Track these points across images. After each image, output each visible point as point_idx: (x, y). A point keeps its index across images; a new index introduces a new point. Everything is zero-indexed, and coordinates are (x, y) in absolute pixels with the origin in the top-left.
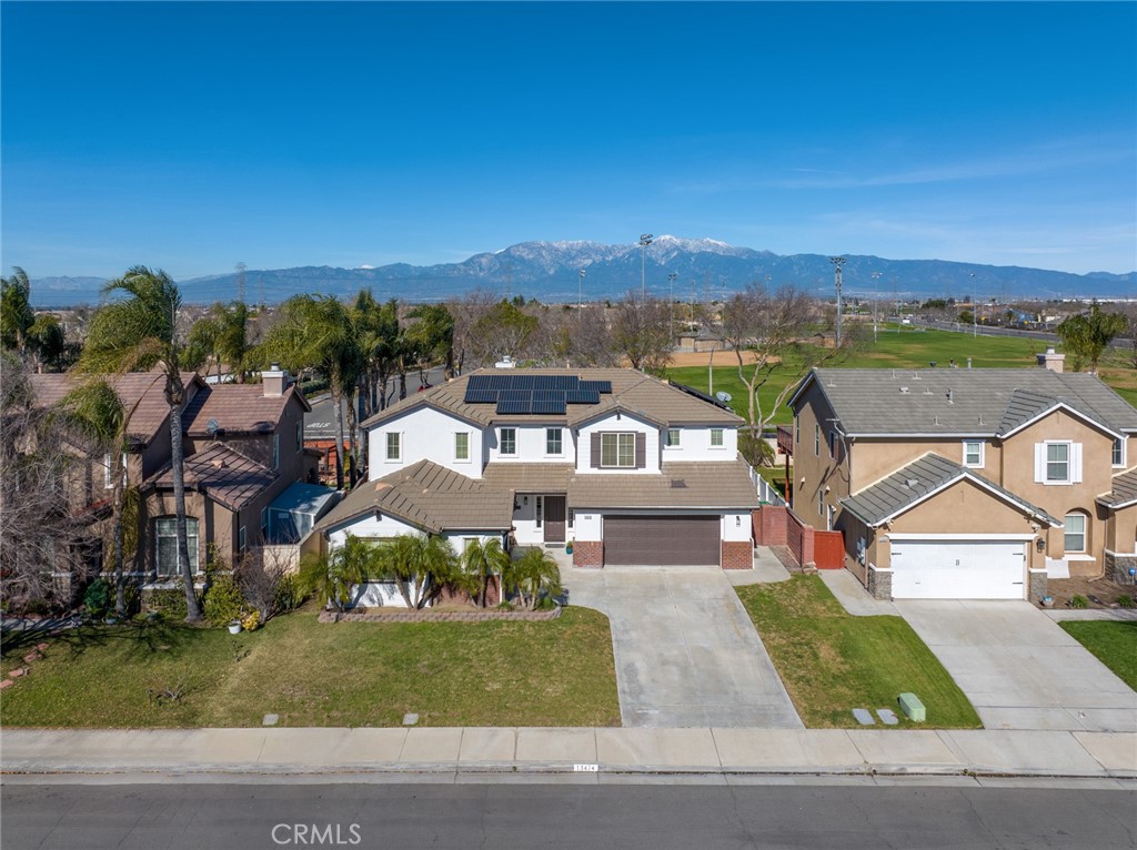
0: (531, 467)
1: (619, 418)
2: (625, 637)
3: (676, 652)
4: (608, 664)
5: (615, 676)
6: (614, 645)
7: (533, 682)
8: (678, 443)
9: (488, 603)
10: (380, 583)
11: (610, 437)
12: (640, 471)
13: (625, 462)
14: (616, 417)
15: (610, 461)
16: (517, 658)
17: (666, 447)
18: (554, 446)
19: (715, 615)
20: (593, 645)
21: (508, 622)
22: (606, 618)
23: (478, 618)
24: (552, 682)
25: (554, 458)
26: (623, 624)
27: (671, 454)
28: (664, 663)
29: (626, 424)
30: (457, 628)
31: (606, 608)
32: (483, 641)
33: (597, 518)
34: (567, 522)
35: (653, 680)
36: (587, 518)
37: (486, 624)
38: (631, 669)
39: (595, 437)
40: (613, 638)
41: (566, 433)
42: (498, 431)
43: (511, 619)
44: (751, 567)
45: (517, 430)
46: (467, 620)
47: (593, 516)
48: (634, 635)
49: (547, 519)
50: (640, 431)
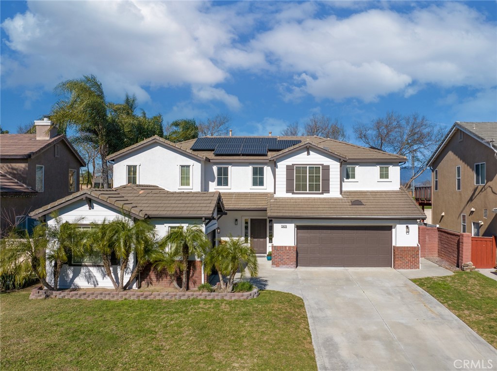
0: (239, 195)
1: (308, 154)
2: (320, 315)
3: (375, 328)
4: (304, 339)
5: (313, 350)
6: (310, 321)
7: (218, 356)
8: (354, 177)
9: (191, 285)
10: (94, 266)
11: (301, 169)
12: (325, 195)
13: (315, 188)
14: (306, 153)
15: (301, 188)
16: (206, 331)
17: (345, 180)
18: (258, 180)
19: (402, 298)
20: (288, 320)
21: (205, 301)
22: (300, 299)
23: (177, 297)
24: (241, 356)
25: (258, 189)
26: (316, 303)
27: (349, 186)
28: (365, 337)
29: (314, 159)
30: (155, 306)
31: (300, 292)
32: (176, 315)
33: (291, 227)
34: (268, 239)
35: (357, 355)
36: (283, 227)
37: (185, 303)
38: (330, 345)
39: (289, 169)
40: (308, 315)
41: (267, 170)
42: (215, 168)
43: (208, 298)
44: (419, 267)
45: (230, 167)
46: (167, 298)
47: (288, 225)
48: (329, 313)
49: (253, 236)
50: (325, 164)
